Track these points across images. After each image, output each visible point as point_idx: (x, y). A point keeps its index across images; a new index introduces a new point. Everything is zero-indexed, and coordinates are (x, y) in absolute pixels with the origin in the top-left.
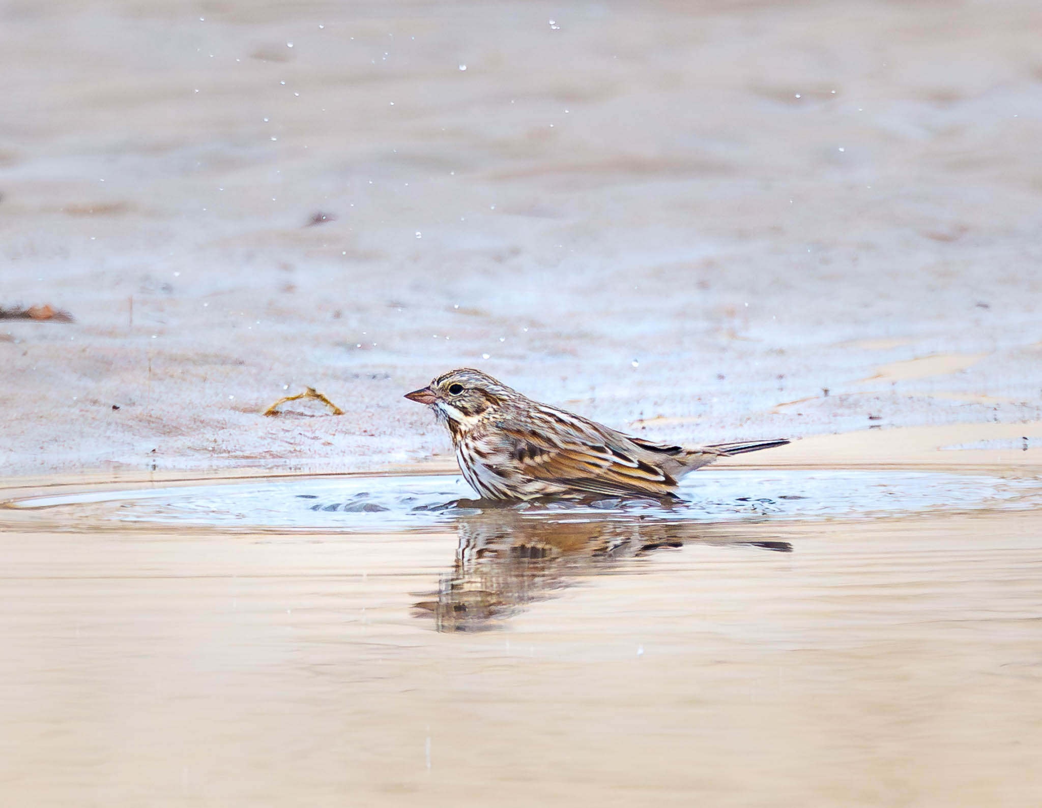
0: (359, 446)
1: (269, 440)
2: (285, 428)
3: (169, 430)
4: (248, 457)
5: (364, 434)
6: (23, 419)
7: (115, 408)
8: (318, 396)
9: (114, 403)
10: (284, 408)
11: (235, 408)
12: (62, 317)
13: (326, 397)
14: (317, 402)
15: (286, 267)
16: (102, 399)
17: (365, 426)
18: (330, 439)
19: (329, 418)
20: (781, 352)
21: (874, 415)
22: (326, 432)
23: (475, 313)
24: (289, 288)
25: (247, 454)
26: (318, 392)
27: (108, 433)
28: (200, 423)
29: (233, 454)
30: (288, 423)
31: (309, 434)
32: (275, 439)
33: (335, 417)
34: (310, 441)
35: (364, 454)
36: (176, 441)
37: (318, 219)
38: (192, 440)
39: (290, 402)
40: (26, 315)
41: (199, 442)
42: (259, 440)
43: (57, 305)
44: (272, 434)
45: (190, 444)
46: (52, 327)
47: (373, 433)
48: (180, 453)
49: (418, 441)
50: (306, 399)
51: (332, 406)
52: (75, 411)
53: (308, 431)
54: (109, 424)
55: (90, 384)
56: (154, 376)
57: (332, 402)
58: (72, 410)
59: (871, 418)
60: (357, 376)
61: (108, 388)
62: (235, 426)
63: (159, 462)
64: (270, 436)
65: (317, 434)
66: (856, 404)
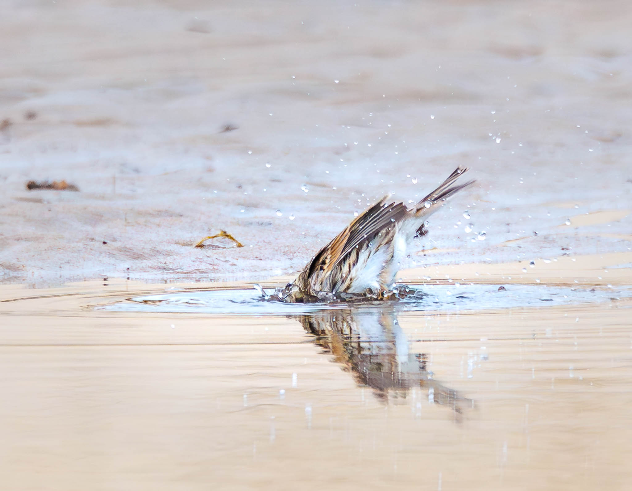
0: (252, 266)
1: (198, 263)
2: (208, 255)
3: (137, 256)
4: (185, 273)
5: (256, 259)
6: (48, 250)
7: (104, 243)
8: (227, 236)
9: (103, 240)
10: (207, 243)
11: (177, 243)
12: (72, 188)
13: (232, 236)
14: (227, 239)
15: (209, 158)
16: (97, 238)
17: (257, 254)
18: (235, 262)
19: (234, 249)
20: (508, 209)
21: (564, 247)
22: (233, 258)
23: (323, 185)
24: (210, 170)
25: (185, 271)
26: (228, 233)
27: (100, 259)
28: (156, 252)
29: (176, 271)
30: (210, 252)
31: (222, 259)
32: (201, 262)
33: (238, 248)
34: (222, 263)
35: (255, 271)
36: (142, 263)
37: (228, 129)
38: (152, 262)
39: (210, 240)
40: (50, 187)
41: (156, 264)
42: (192, 262)
43: (69, 180)
44: (200, 259)
45: (150, 265)
46: (66, 194)
47: (261, 258)
48: (144, 270)
49: (288, 263)
50: (220, 238)
51: (237, 242)
52: (80, 245)
53: (222, 257)
54: (101, 253)
55: (89, 228)
56: (128, 224)
57: (236, 239)
58: (79, 244)
59: (563, 249)
60: (251, 224)
61: (100, 231)
62: (177, 254)
63: (131, 275)
64: (199, 260)
65: (227, 259)
66: (554, 241)
